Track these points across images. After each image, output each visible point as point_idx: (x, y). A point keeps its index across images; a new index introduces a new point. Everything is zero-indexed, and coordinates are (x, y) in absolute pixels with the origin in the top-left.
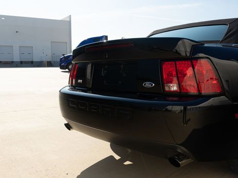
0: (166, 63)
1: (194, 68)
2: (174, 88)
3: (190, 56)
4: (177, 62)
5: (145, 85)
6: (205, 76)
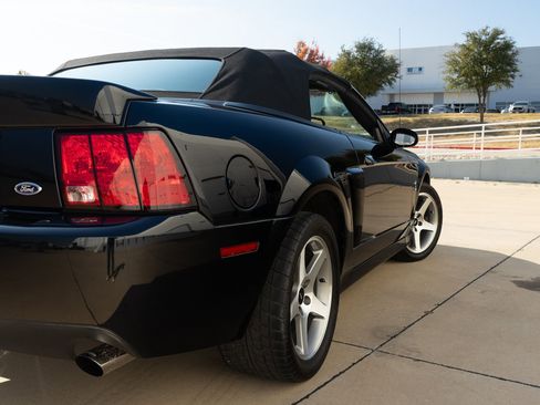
0: (71, 137)
1: (131, 158)
2: (89, 195)
3: (121, 124)
4: (92, 136)
5: (19, 188)
6: (156, 169)
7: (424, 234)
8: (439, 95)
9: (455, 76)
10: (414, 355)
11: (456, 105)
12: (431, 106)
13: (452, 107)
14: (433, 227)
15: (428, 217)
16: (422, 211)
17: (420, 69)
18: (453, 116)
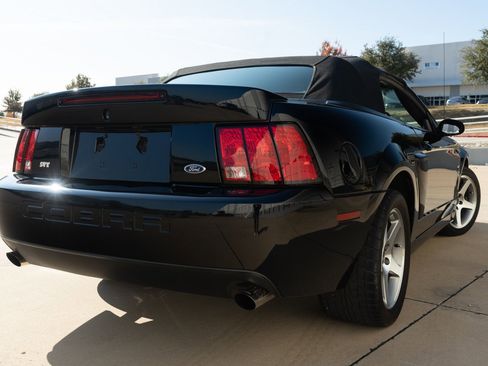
2: (240, 173)
3: (267, 119)
4: (245, 129)
5: (188, 168)
6: (290, 153)
7: (465, 212)
8: (455, 88)
9: (472, 70)
10: (474, 310)
11: (471, 97)
12: (448, 98)
13: (468, 98)
14: (472, 206)
15: (468, 197)
16: (463, 191)
17: (437, 64)
18: (470, 107)
